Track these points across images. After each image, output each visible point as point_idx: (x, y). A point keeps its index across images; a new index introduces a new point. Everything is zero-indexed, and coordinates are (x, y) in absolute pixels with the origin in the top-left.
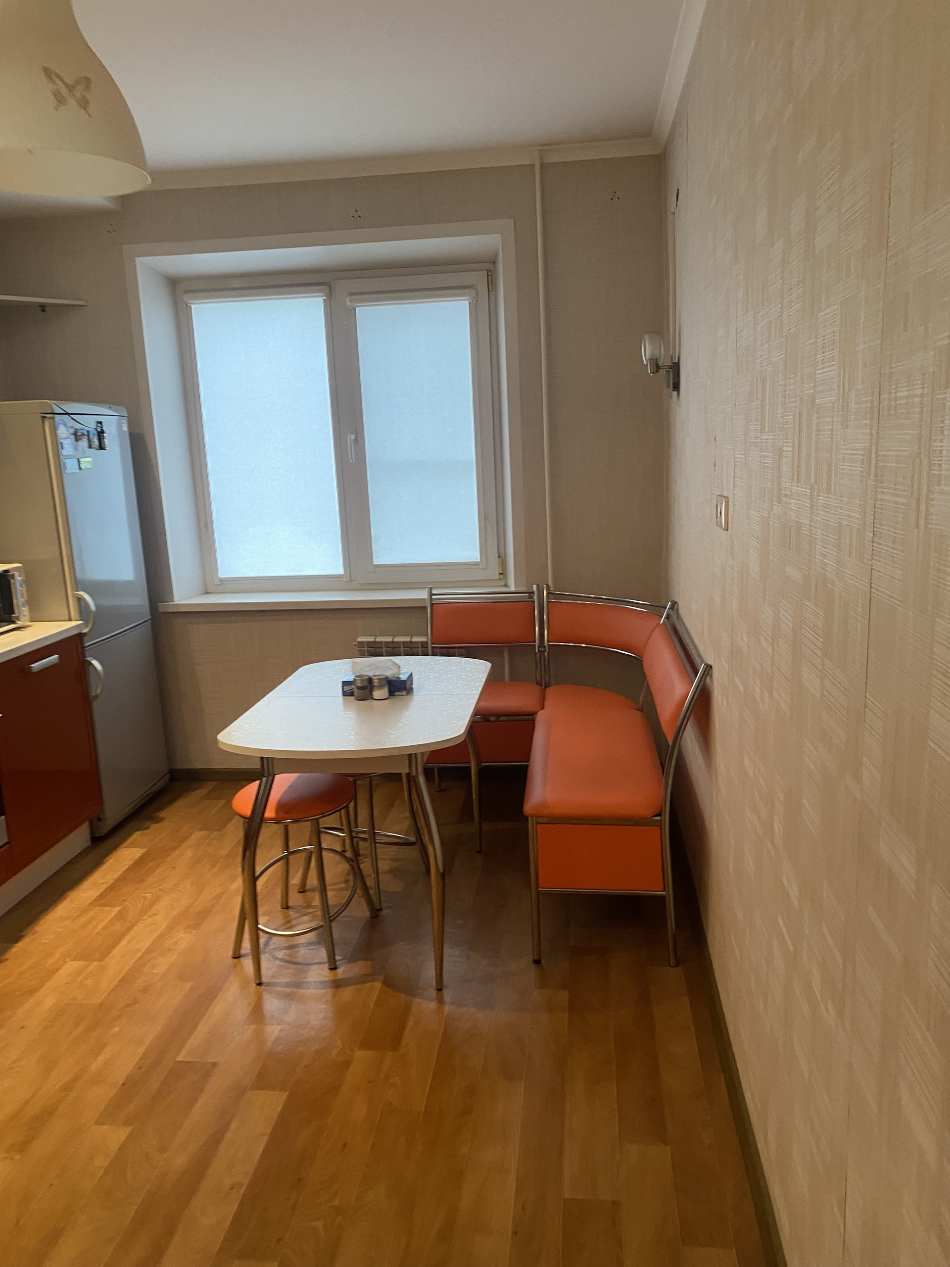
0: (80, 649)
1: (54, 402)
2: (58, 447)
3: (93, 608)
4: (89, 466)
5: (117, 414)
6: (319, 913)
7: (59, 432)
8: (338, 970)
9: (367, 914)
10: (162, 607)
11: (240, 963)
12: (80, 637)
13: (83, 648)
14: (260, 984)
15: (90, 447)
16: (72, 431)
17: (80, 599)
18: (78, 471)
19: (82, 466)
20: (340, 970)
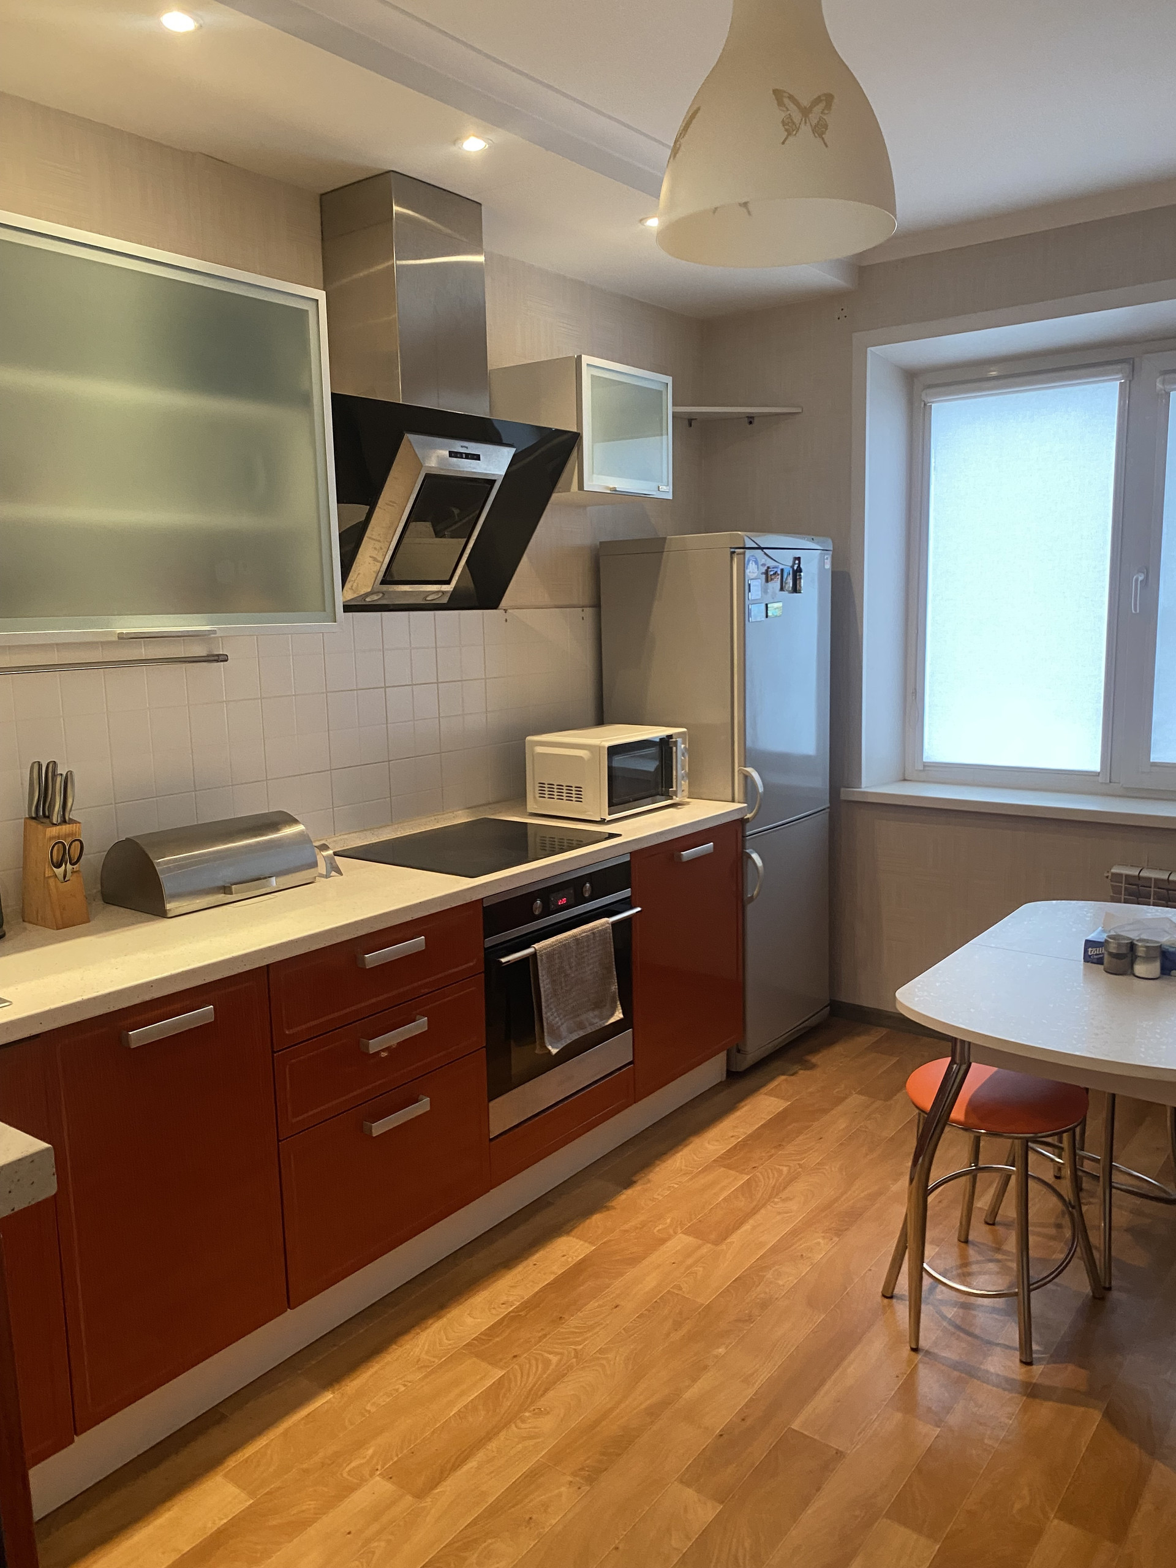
0: (740, 836)
1: (748, 534)
2: (745, 588)
3: (761, 789)
4: (778, 613)
5: (819, 548)
6: (1014, 1265)
7: (747, 571)
8: (1034, 1367)
9: (1087, 1290)
10: (845, 794)
11: (891, 1306)
12: (742, 822)
13: (744, 837)
14: (915, 1350)
15: (782, 589)
16: (764, 569)
17: (747, 777)
18: (764, 618)
19: (770, 614)
20: (1037, 1369)
